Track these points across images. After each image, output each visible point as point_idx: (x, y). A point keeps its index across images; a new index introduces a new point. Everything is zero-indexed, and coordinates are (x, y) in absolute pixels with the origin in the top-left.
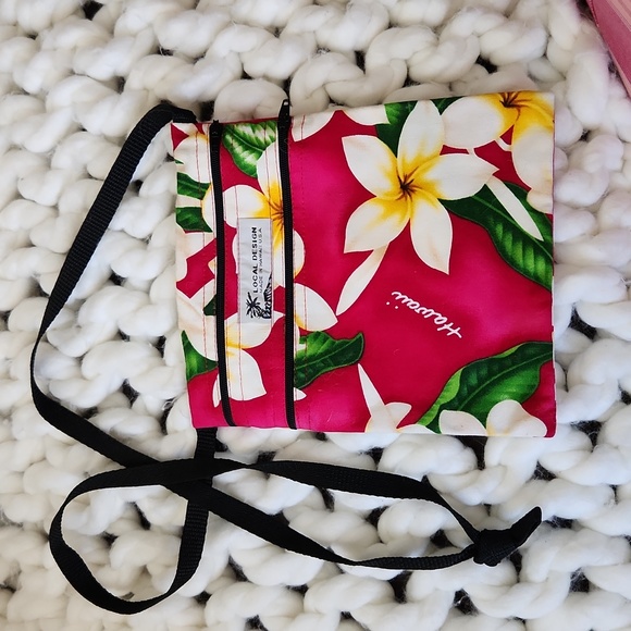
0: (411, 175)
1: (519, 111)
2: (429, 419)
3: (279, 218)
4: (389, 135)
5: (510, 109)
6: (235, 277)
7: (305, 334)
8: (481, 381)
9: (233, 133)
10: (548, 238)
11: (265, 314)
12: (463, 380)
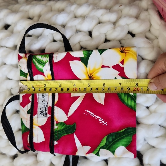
0: (92, 74)
1: (126, 54)
2: (96, 152)
4: (85, 61)
5: (123, 53)
6: (37, 103)
8: (113, 140)
9: (36, 58)
10: (135, 94)
12: (107, 139)
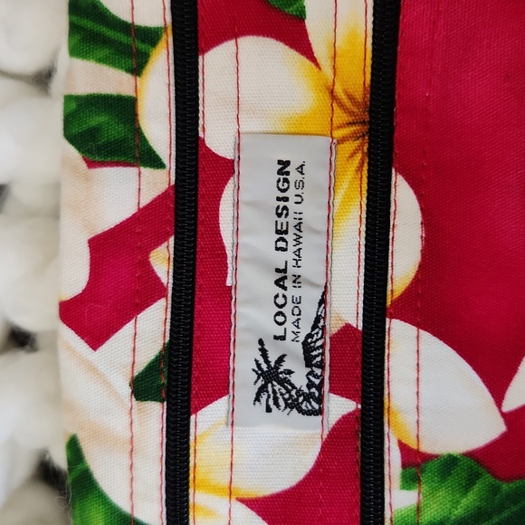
3: (354, 137)
6: (225, 297)
7: (415, 461)
11: (306, 403)
